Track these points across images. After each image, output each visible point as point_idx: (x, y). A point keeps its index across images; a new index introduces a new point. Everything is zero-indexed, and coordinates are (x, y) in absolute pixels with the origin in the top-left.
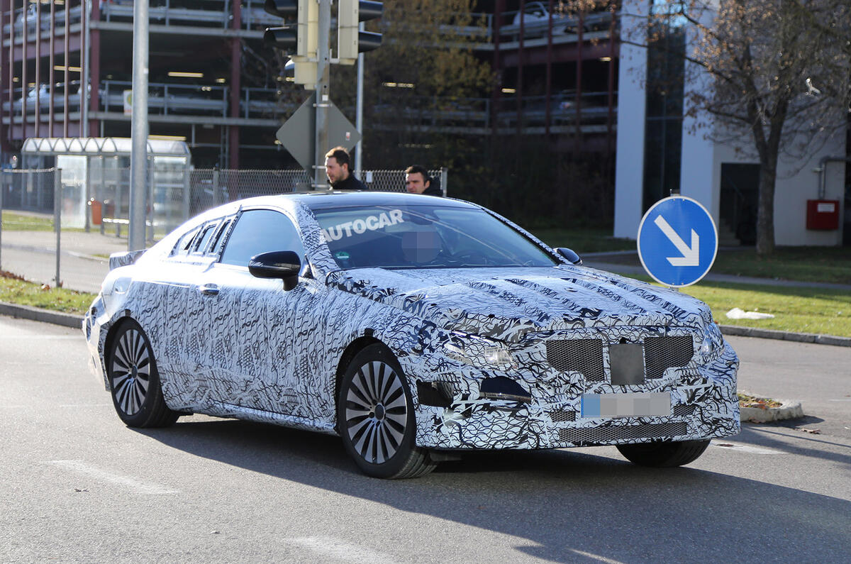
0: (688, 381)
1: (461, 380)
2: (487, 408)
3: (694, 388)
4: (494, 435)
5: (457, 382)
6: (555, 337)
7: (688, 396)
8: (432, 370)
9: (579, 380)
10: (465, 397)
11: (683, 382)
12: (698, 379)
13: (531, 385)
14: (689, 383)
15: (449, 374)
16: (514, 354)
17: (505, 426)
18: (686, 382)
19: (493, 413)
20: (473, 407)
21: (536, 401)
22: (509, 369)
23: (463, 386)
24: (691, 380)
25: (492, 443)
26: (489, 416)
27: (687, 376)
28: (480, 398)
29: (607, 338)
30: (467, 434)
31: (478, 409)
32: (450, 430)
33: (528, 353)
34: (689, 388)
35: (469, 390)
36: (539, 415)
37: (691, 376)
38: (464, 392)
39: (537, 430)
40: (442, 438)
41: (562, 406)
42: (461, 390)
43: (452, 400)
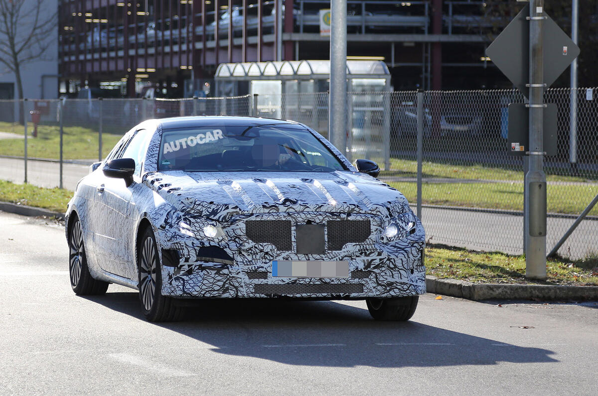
0: (365, 253)
1: (184, 247)
2: (201, 268)
3: (370, 258)
4: (204, 287)
5: (181, 249)
6: (253, 218)
7: (364, 265)
8: (168, 241)
9: (271, 250)
10: (187, 260)
11: (361, 254)
12: (373, 252)
13: (234, 252)
14: (366, 255)
15: (177, 243)
16: (225, 230)
17: (211, 280)
18: (364, 254)
19: (204, 272)
20: (193, 267)
21: (237, 264)
22: (221, 241)
23: (185, 252)
24: (368, 253)
25: (203, 293)
26: (201, 274)
27: (364, 250)
28: (197, 261)
29: (295, 220)
30: (188, 286)
31: (196, 268)
32: (177, 283)
33: (233, 229)
34: (366, 258)
35: (189, 255)
36: (237, 274)
37: (367, 250)
38: (186, 256)
39: (237, 284)
40: (173, 289)
41: (256, 267)
42: (184, 255)
43: (179, 262)
